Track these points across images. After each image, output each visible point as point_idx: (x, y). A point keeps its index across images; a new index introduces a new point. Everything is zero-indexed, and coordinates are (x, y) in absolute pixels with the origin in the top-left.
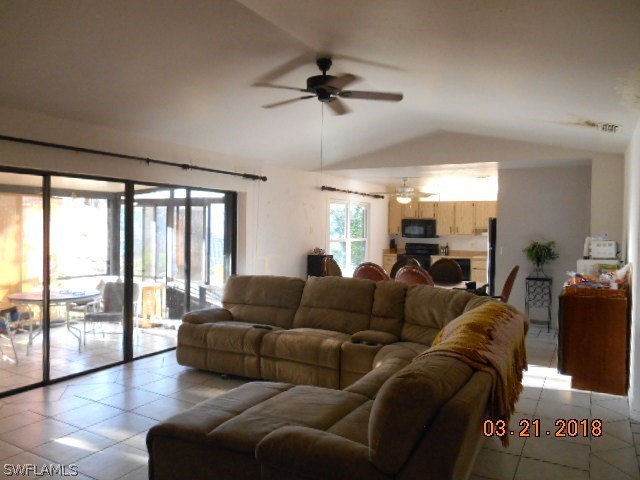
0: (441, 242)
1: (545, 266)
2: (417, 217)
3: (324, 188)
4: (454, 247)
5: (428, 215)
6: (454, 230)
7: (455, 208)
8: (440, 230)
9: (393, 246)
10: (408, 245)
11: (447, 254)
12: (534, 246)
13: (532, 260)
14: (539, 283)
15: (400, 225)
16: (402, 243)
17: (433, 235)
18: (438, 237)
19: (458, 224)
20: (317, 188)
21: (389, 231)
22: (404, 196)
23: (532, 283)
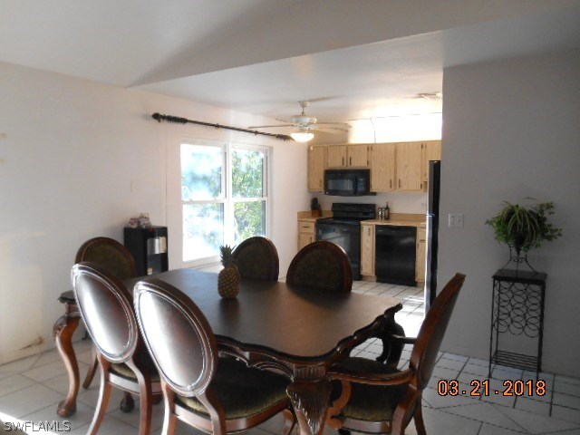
0: (379, 202)
1: (533, 252)
2: (344, 167)
3: (157, 116)
4: (397, 208)
5: (358, 163)
6: (395, 183)
7: (396, 152)
8: (376, 184)
9: (315, 206)
10: (334, 205)
11: (387, 218)
12: (511, 213)
13: (507, 240)
14: (520, 286)
15: (321, 177)
16: (328, 202)
17: (367, 191)
18: (375, 194)
19: (400, 176)
20: (145, 117)
21: (309, 186)
22: (302, 131)
23: (505, 284)
